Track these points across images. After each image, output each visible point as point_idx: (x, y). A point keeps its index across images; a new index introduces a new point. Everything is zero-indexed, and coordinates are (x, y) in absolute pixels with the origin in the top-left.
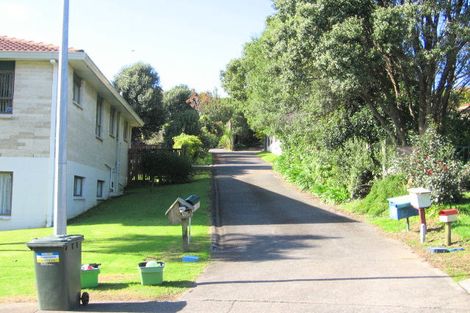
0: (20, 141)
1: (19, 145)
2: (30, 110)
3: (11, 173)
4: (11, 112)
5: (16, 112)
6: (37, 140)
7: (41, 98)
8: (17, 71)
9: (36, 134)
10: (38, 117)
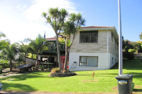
0: (100, 49)
1: (100, 50)
2: (102, 42)
3: (98, 57)
4: (97, 42)
5: (99, 42)
6: (104, 49)
7: (105, 39)
8: (99, 33)
9: (104, 47)
10: (104, 43)
